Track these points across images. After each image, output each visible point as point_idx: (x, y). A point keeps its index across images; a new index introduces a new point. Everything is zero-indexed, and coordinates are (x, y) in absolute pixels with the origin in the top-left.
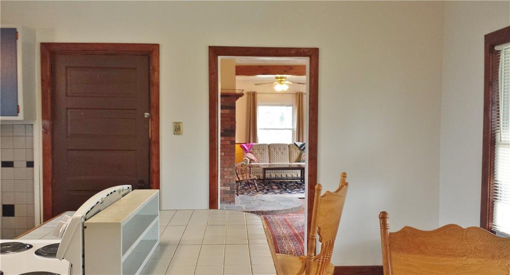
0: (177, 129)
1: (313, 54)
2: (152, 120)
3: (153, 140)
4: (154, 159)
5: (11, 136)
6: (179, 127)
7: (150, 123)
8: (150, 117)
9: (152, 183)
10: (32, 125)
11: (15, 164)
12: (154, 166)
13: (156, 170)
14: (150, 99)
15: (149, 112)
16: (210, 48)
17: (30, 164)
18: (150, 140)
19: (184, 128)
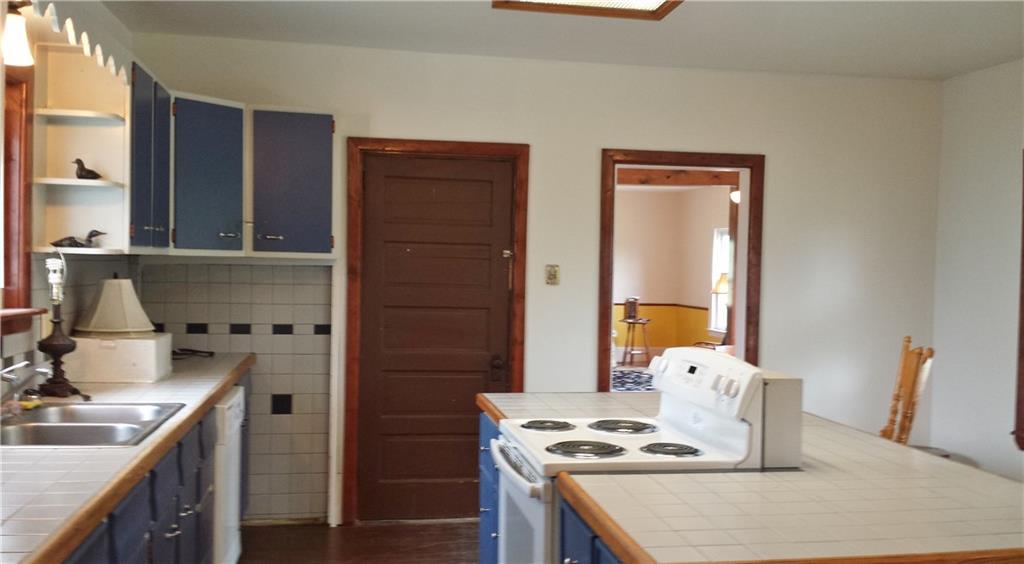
0: (552, 277)
1: (756, 164)
2: (514, 261)
3: (516, 292)
4: (517, 322)
5: (289, 285)
6: (556, 272)
7: (511, 267)
8: (513, 256)
9: (513, 359)
10: (331, 267)
11: (296, 329)
12: (517, 332)
13: (519, 339)
14: (512, 230)
15: (512, 250)
16: (605, 151)
17: (324, 330)
18: (511, 292)
19: (562, 276)
